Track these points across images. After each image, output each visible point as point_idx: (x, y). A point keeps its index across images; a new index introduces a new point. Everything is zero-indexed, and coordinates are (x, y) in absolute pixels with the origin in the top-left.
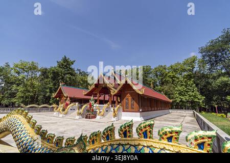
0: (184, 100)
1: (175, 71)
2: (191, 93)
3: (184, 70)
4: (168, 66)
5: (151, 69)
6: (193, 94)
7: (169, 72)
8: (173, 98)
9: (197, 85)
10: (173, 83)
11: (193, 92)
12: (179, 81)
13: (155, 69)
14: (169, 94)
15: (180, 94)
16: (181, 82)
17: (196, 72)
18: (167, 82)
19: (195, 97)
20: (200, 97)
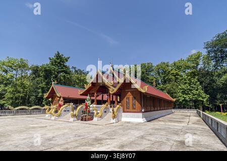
0: (187, 98)
1: (179, 68)
2: (194, 92)
3: (188, 67)
4: (171, 63)
5: (152, 66)
6: (197, 92)
7: (172, 70)
8: (175, 97)
9: (201, 83)
10: (176, 81)
11: (197, 90)
12: (182, 79)
13: (157, 66)
14: (172, 93)
15: (183, 93)
16: (185, 80)
17: (200, 69)
18: (170, 80)
19: (199, 95)
20: (204, 95)
